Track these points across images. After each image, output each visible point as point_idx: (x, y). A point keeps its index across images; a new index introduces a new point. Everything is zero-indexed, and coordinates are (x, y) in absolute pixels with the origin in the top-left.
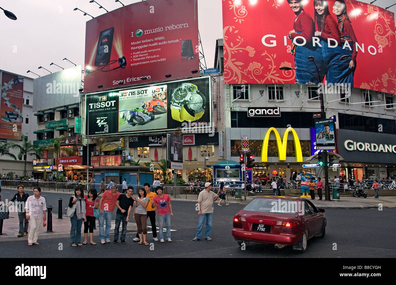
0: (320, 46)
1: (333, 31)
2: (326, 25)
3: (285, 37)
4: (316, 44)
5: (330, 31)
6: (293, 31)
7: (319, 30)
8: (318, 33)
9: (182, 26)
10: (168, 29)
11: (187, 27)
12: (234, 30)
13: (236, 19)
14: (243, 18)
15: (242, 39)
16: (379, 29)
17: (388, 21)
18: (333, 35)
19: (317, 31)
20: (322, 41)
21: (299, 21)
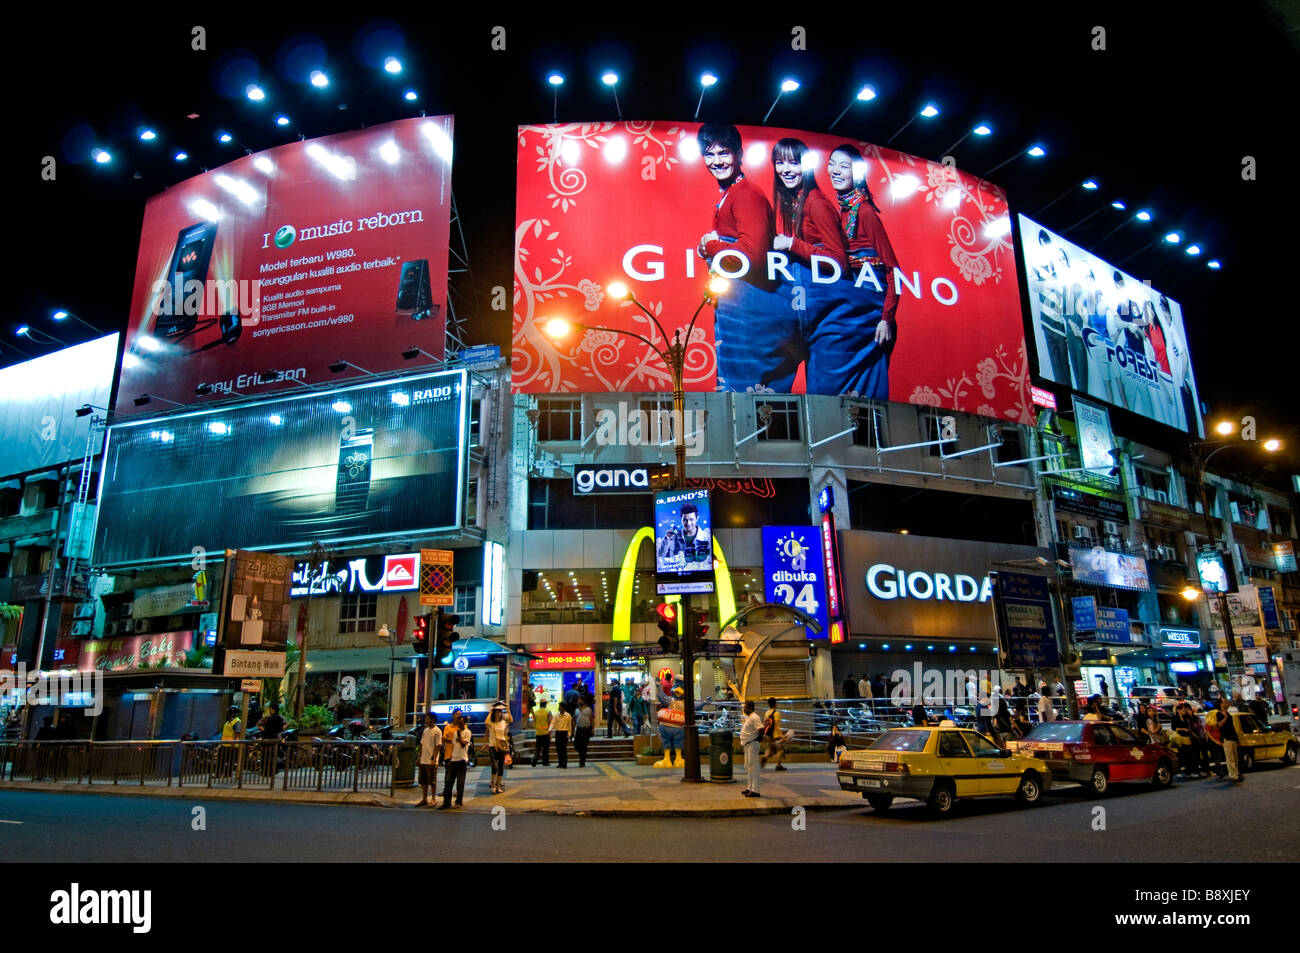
0: (789, 277)
2: (807, 218)
4: (778, 273)
5: (818, 236)
6: (713, 236)
7: (788, 233)
8: (783, 241)
9: (406, 219)
10: (365, 225)
11: (420, 220)
12: (546, 231)
13: (553, 200)
14: (573, 197)
15: (568, 259)
16: (963, 233)
17: (988, 212)
18: (827, 246)
19: (781, 235)
20: (795, 265)
21: (730, 207)
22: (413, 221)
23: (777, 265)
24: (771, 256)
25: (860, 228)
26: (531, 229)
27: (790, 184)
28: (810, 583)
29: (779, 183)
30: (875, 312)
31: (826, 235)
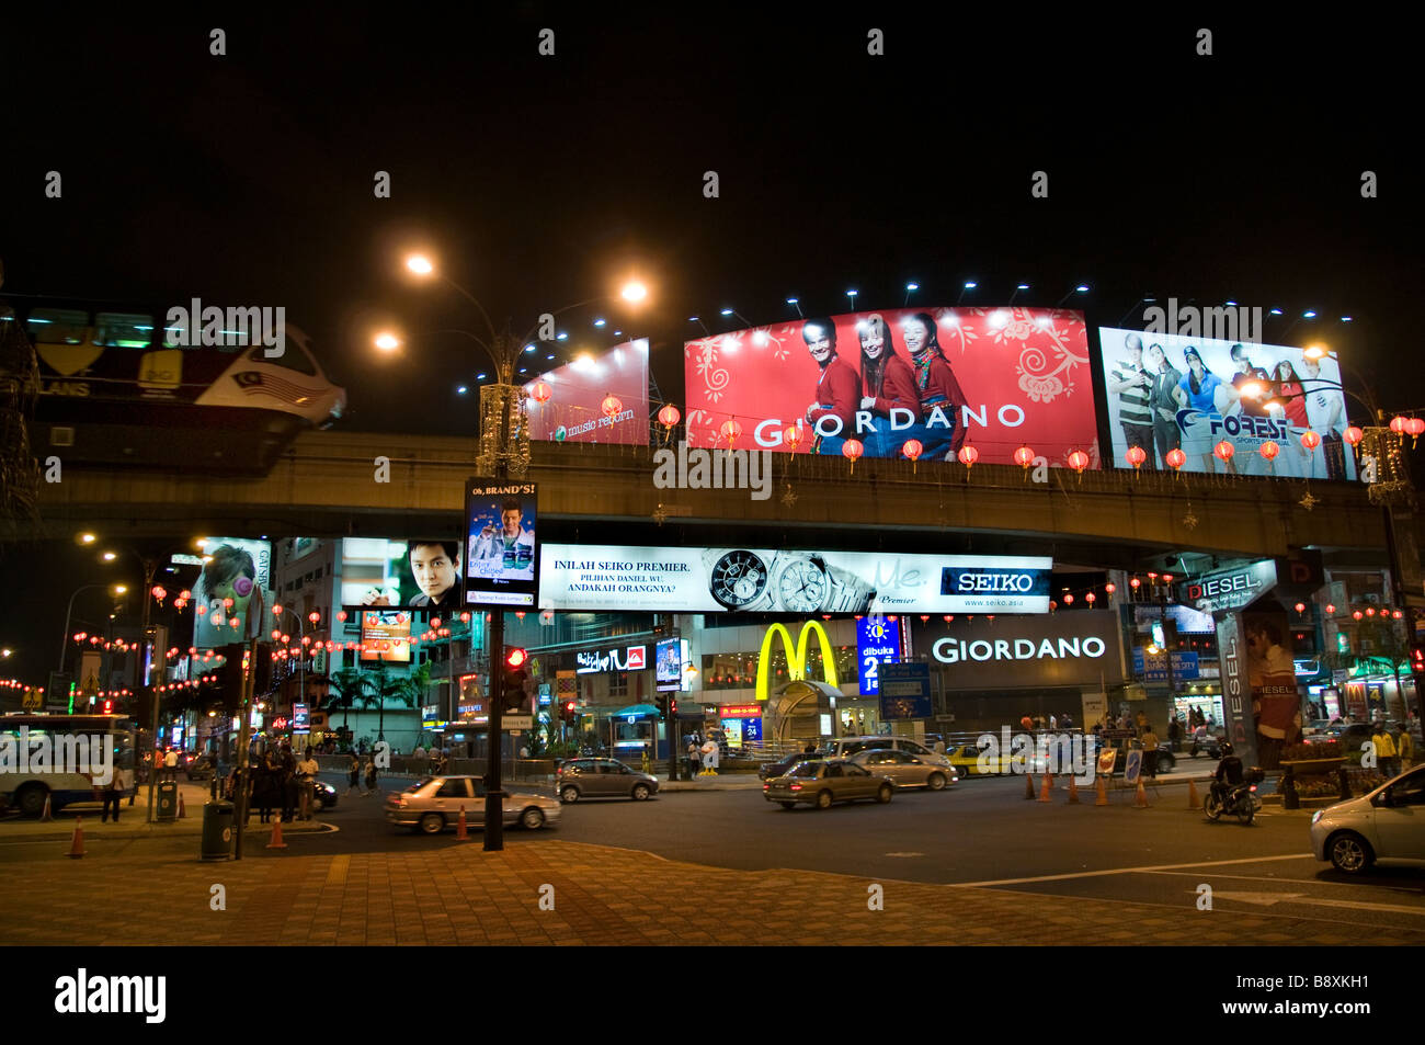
0: (873, 429)
1: (902, 390)
2: (886, 380)
4: (864, 427)
5: (895, 392)
6: (816, 406)
7: (871, 395)
8: (868, 402)
9: (626, 416)
10: (604, 422)
11: (634, 416)
12: (705, 418)
13: (708, 395)
14: (721, 391)
15: (720, 436)
16: (1033, 362)
17: (1061, 336)
18: (904, 399)
19: (867, 398)
20: (878, 419)
21: (828, 382)
22: (629, 417)
23: (863, 421)
24: (859, 415)
25: (932, 379)
26: (695, 418)
27: (873, 356)
28: (889, 655)
29: (865, 356)
30: (944, 445)
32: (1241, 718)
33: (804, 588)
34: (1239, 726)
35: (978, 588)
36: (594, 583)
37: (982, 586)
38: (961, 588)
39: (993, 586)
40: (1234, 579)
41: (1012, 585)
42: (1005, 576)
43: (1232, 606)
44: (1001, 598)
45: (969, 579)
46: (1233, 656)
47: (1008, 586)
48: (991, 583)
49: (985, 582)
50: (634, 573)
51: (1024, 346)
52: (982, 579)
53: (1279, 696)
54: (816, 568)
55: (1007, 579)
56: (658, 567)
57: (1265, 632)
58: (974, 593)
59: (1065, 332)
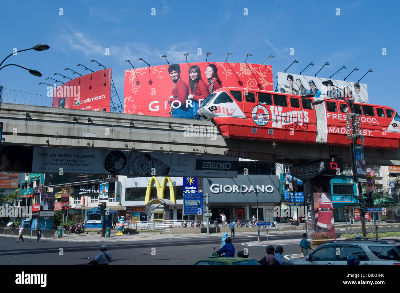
0: (192, 106)
2: (198, 88)
3: (166, 102)
4: (189, 105)
6: (172, 97)
7: (192, 94)
8: (191, 96)
9: (102, 98)
10: (93, 100)
11: (104, 98)
12: (131, 99)
13: (133, 91)
14: (137, 90)
15: (136, 107)
16: (252, 84)
17: (263, 75)
19: (190, 94)
20: (194, 102)
21: (177, 88)
22: (103, 98)
26: (128, 99)
27: (193, 79)
28: (194, 189)
29: (190, 79)
31: (203, 93)
32: (311, 219)
33: (142, 166)
34: (310, 222)
35: (210, 168)
36: (56, 162)
37: (211, 167)
38: (203, 167)
39: (216, 167)
40: (310, 167)
41: (223, 167)
42: (221, 163)
43: (309, 177)
44: (219, 171)
45: (207, 164)
46: (309, 196)
47: (222, 167)
48: (215, 166)
49: (213, 165)
50: (73, 158)
51: (249, 78)
52: (212, 164)
53: (325, 212)
54: (147, 158)
55: (221, 164)
56: (83, 156)
57: (321, 187)
58: (208, 169)
59: (265, 73)
